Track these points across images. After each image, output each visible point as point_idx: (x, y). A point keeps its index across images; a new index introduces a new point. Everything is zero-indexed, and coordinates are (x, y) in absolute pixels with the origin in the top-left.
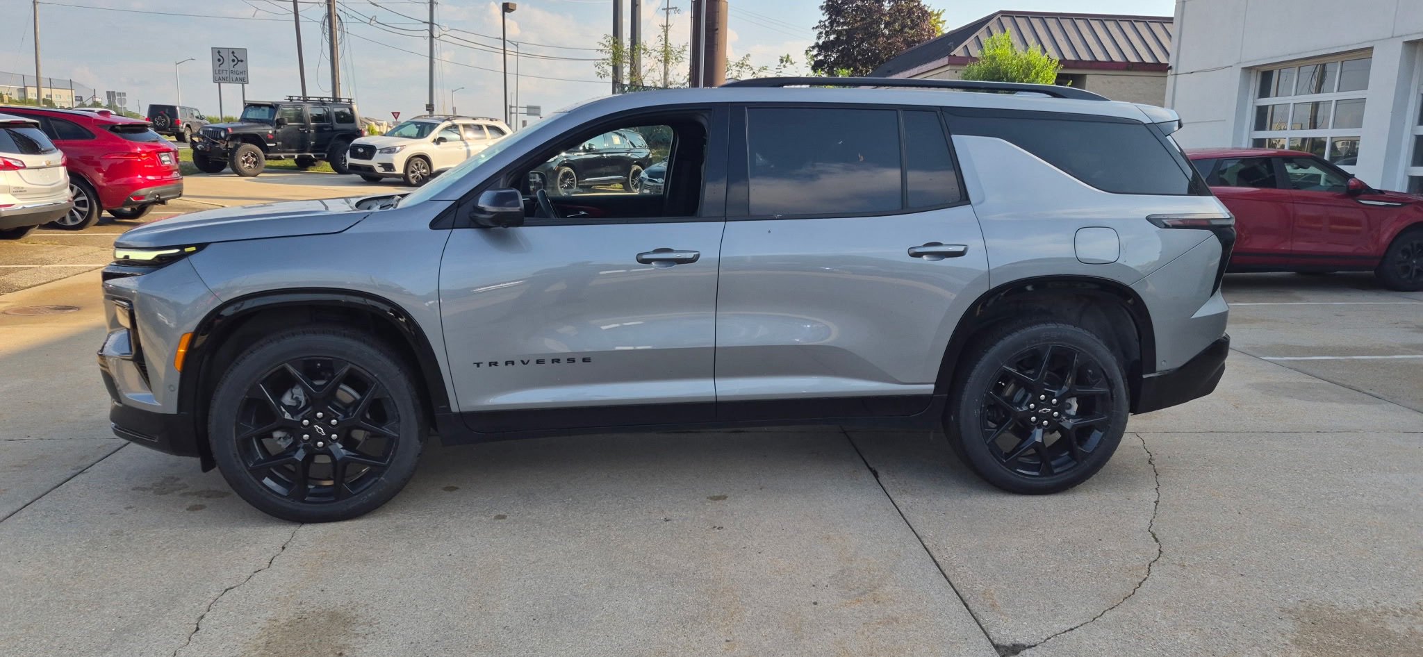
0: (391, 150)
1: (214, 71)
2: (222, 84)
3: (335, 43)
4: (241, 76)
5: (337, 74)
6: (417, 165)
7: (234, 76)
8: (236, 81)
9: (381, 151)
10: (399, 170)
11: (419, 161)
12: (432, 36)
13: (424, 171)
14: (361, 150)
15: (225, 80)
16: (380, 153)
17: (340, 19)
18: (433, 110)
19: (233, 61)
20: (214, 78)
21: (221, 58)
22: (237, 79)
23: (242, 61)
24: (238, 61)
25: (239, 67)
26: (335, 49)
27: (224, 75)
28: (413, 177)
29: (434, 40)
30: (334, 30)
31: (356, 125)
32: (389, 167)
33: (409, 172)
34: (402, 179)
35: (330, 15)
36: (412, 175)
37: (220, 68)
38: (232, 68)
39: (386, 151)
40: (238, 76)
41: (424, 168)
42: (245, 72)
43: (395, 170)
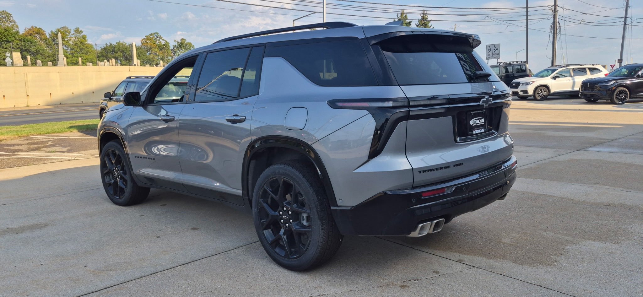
0: (528, 84)
1: (487, 55)
2: (489, 60)
3: (555, 35)
4: (497, 56)
5: (555, 50)
6: (541, 90)
7: (494, 56)
8: (495, 58)
9: (523, 84)
10: (531, 92)
11: (544, 89)
12: (625, 24)
13: (545, 93)
14: (514, 85)
15: (491, 58)
16: (522, 85)
17: (559, 24)
18: (622, 62)
19: (494, 49)
20: (486, 57)
21: (490, 49)
22: (495, 57)
23: (498, 49)
24: (496, 49)
25: (497, 52)
26: (555, 38)
27: (490, 56)
28: (538, 96)
29: (627, 26)
30: (556, 29)
31: (526, 73)
32: (525, 91)
33: (536, 93)
34: (532, 97)
35: (554, 23)
36: (538, 95)
37: (489, 53)
38: (493, 53)
39: (525, 84)
40: (496, 56)
41: (545, 92)
42: (499, 54)
43: (528, 93)
